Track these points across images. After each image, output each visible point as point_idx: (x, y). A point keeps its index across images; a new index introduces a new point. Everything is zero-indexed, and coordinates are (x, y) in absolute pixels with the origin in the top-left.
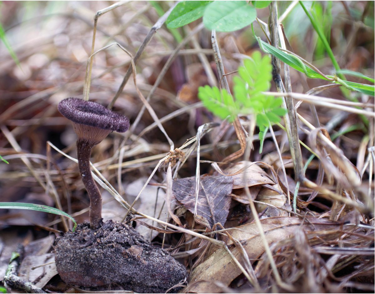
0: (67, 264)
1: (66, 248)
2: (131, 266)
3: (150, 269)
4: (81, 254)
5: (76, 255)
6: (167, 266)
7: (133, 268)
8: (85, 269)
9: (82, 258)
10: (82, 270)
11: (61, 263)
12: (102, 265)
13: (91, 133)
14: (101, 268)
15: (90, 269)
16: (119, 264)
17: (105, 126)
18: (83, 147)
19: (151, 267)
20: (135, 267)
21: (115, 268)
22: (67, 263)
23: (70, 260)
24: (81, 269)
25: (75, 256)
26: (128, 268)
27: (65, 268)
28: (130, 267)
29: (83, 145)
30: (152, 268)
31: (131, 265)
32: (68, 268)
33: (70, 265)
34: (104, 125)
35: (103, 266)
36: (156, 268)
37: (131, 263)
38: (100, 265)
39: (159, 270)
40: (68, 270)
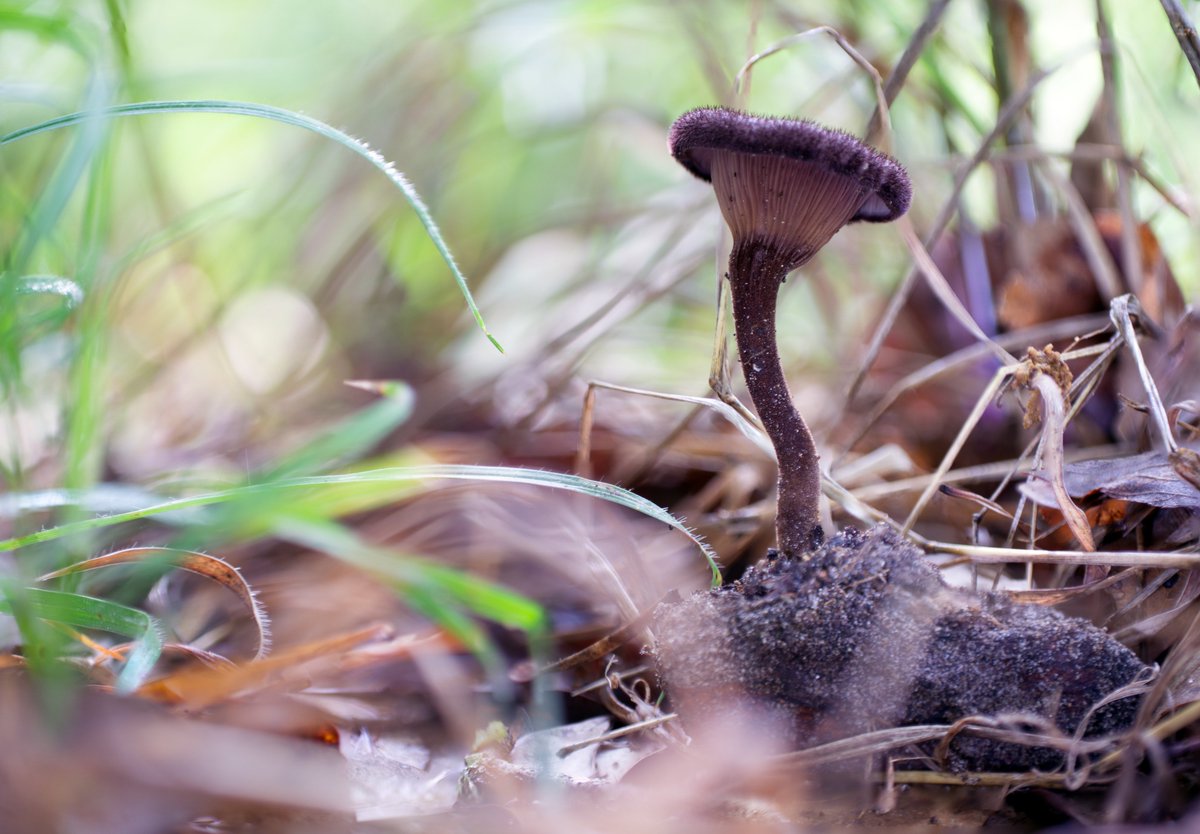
0: (711, 659)
1: (701, 615)
2: (944, 647)
3: (1016, 652)
4: (761, 623)
5: (739, 628)
6: (1081, 638)
7: (955, 653)
8: (778, 668)
9: (763, 635)
10: (768, 673)
11: (687, 659)
12: (842, 644)
13: (789, 205)
14: (839, 657)
15: (798, 668)
16: (903, 640)
17: (845, 159)
18: (755, 265)
19: (1023, 644)
20: (963, 649)
21: (889, 657)
22: (709, 657)
23: (721, 648)
24: (763, 671)
25: (736, 631)
26: (936, 656)
27: (707, 673)
28: (944, 651)
29: (759, 255)
30: (1027, 646)
31: (945, 643)
32: (717, 670)
33: (722, 660)
34: (841, 155)
35: (846, 648)
36: (1038, 646)
37: (947, 638)
38: (835, 646)
39: (1050, 652)
40: (717, 678)
